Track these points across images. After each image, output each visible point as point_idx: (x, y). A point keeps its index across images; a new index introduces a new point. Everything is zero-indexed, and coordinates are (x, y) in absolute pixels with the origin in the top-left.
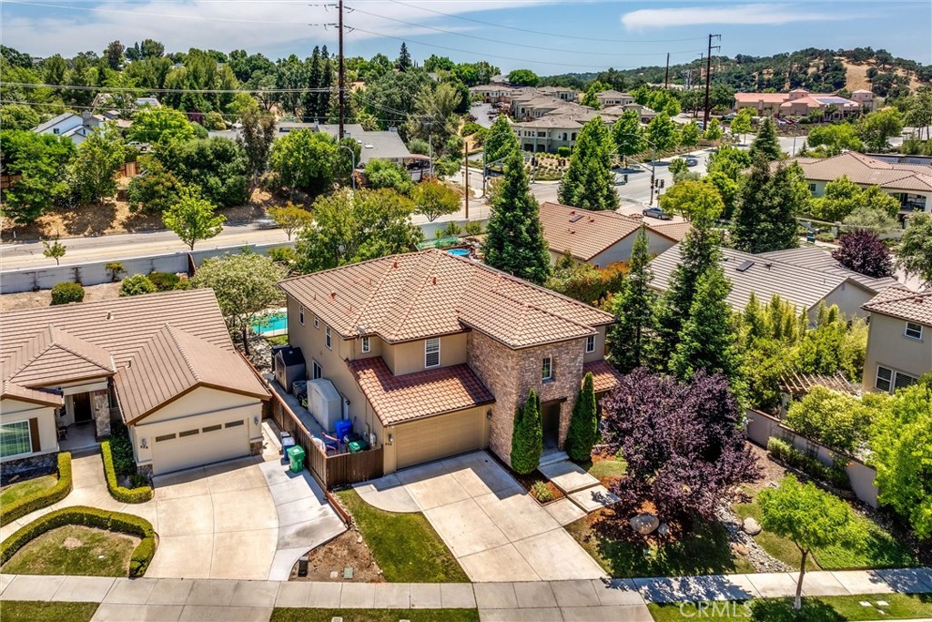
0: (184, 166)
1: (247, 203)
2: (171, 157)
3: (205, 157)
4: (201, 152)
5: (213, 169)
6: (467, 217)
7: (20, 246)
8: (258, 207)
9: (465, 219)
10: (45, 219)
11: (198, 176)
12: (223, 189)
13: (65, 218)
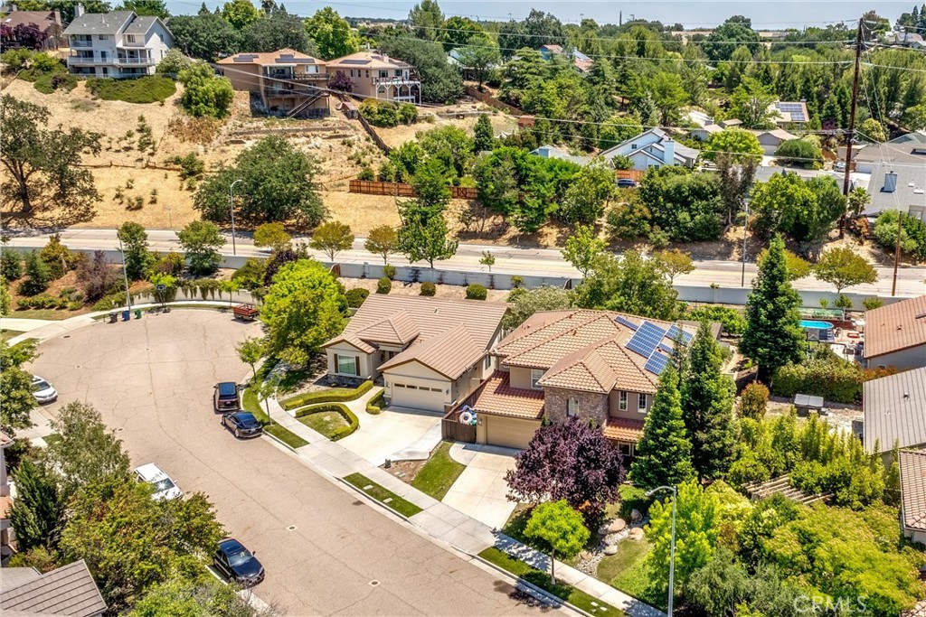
0: (662, 200)
1: (717, 240)
2: (650, 190)
3: (681, 193)
4: (678, 189)
5: (685, 204)
6: (893, 295)
7: (520, 251)
8: (730, 245)
9: (890, 296)
10: (546, 230)
11: (671, 209)
12: (690, 225)
13: (560, 232)
